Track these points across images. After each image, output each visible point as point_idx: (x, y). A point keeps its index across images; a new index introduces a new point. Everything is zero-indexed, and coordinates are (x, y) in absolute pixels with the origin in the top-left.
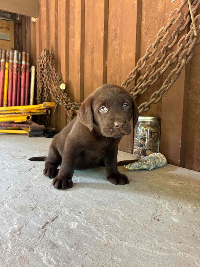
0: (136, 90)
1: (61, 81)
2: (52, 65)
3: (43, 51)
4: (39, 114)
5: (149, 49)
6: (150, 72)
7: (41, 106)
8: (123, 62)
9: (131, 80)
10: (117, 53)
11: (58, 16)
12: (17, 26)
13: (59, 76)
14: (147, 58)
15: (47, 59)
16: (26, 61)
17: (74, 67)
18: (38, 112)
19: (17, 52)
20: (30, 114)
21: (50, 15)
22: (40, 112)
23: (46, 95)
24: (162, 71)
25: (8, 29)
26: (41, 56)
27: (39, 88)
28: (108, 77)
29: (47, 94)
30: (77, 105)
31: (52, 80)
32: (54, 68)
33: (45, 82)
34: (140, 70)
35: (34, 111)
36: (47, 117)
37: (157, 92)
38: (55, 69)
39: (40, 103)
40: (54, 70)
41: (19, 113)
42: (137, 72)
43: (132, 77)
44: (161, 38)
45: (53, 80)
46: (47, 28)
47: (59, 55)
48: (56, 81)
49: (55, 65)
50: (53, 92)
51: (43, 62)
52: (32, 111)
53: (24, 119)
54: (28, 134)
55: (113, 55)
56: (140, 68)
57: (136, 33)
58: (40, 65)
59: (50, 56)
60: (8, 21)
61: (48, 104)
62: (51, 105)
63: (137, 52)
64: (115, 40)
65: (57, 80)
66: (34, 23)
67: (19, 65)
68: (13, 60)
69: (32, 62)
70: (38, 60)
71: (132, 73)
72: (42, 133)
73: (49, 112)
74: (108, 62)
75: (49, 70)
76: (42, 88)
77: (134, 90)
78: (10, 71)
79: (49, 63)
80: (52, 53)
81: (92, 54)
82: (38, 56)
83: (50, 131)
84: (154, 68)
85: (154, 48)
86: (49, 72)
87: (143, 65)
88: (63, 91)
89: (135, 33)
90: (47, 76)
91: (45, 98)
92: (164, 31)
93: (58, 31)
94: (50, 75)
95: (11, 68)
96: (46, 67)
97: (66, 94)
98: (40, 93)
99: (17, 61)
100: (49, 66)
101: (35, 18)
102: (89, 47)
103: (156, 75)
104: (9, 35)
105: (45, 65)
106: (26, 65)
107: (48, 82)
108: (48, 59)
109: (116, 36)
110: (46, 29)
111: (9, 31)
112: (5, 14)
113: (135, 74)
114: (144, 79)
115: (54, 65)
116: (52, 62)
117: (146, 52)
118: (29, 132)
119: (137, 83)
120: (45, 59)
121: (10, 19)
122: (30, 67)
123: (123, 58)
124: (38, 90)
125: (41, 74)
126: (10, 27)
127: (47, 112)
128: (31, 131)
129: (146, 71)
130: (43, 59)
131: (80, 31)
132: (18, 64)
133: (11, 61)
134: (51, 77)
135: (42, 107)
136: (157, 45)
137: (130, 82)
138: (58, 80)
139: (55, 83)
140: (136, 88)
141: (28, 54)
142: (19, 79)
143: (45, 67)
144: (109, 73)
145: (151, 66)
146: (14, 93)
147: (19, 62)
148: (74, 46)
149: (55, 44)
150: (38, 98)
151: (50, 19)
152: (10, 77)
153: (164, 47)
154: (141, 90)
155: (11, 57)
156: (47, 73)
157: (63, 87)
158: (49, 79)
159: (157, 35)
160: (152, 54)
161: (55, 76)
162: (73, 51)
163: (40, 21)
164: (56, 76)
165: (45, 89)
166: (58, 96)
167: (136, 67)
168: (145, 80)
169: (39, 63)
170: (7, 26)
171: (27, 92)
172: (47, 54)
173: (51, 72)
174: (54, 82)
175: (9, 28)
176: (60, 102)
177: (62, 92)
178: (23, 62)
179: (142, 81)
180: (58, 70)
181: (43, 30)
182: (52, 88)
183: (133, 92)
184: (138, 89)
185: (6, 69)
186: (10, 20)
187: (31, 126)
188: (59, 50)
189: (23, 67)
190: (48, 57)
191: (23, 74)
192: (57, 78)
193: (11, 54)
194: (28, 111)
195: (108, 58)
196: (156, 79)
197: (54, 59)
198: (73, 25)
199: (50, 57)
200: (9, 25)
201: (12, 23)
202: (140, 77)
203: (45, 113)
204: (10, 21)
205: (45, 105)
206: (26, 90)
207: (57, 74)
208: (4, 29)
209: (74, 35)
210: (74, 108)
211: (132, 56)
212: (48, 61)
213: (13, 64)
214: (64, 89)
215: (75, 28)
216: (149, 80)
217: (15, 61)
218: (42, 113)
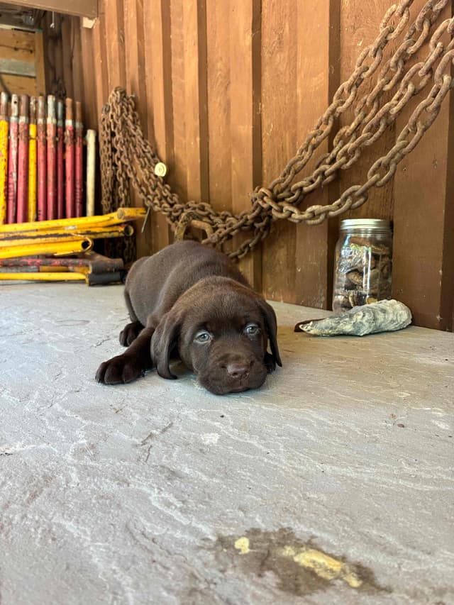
0: (333, 160)
1: (155, 157)
2: (134, 123)
3: (113, 92)
4: (108, 236)
5: (362, 60)
6: (365, 116)
7: (112, 218)
8: (300, 100)
9: (319, 137)
10: (285, 80)
11: (144, 10)
12: (50, 44)
13: (152, 148)
14: (358, 82)
15: (122, 109)
16: (74, 119)
17: (184, 125)
18: (106, 232)
19: (54, 99)
20: (88, 236)
21: (126, 9)
22: (110, 232)
23: (123, 192)
24: (395, 110)
25: (31, 52)
26: (107, 106)
27: (106, 178)
28: (263, 139)
29: (126, 191)
30: (194, 209)
31: (135, 156)
32: (139, 130)
33: (119, 164)
34: (341, 113)
35: (97, 230)
36: (127, 242)
37: (383, 159)
38: (142, 131)
39: (110, 212)
40: (139, 134)
41: (65, 235)
42: (334, 118)
43: (322, 132)
44: (391, 31)
45: (139, 157)
46: (119, 40)
47: (149, 101)
48: (146, 159)
49: (141, 123)
50: (140, 183)
51: (114, 117)
52: (93, 230)
53: (77, 247)
54: (87, 280)
55: (275, 87)
56: (341, 107)
57: (330, 28)
58: (106, 126)
59: (128, 104)
60: (30, 34)
61: (129, 212)
62: (135, 215)
63: (333, 72)
64: (278, 52)
65: (147, 157)
66: (90, 31)
67: (59, 130)
68: (45, 117)
69: (87, 121)
70: (101, 115)
71: (323, 120)
72: (117, 276)
73: (132, 231)
74: (263, 106)
75: (127, 134)
76: (112, 178)
77: (328, 161)
78: (41, 144)
79: (126, 119)
80: (134, 96)
81: (227, 88)
82: (100, 106)
84: (375, 105)
85: (375, 56)
86: (127, 141)
87: (348, 101)
88: (162, 180)
89: (328, 29)
90: (124, 149)
91: (120, 201)
92: (396, 14)
93: (146, 43)
94: (131, 145)
95: (41, 136)
96: (122, 128)
97: (167, 186)
98: (108, 190)
99: (54, 121)
100: (127, 125)
101: (91, 19)
102: (219, 73)
103: (380, 121)
104: (32, 64)
105: (119, 123)
106: (74, 129)
107: (127, 163)
108: (125, 110)
109: (280, 43)
110: (117, 43)
111: (33, 54)
112: (23, 18)
113: (330, 122)
114: (352, 134)
115: (139, 123)
116: (134, 116)
117: (356, 67)
118: (89, 277)
119: (334, 143)
120: (118, 110)
121: (33, 27)
122: (84, 134)
123: (299, 91)
124: (104, 184)
125: (110, 146)
126: (34, 46)
127: (127, 230)
128: (93, 272)
129: (356, 115)
130: (114, 110)
131: (196, 38)
132: (56, 127)
133: (40, 121)
134: (133, 151)
135: (116, 221)
136: (382, 48)
137: (319, 143)
138: (149, 155)
139: (143, 163)
140: (331, 156)
141: (78, 103)
142: (60, 162)
143: (118, 129)
144: (267, 131)
145: (368, 100)
146: (51, 194)
147: (60, 123)
148: (182, 76)
149: (140, 75)
150: (104, 202)
151: (125, 19)
152: (41, 157)
153: (399, 53)
154: (343, 159)
155: (40, 111)
156: (123, 142)
157: (160, 170)
158: (128, 155)
159: (382, 25)
160: (369, 71)
161: (141, 147)
162: (182, 87)
163: (102, 26)
164: (143, 148)
165: (121, 180)
166: (151, 192)
167: (333, 105)
168: (354, 137)
169: (105, 121)
170: (28, 45)
171: (80, 189)
172: (122, 99)
173: (133, 138)
174: (140, 161)
175: (31, 48)
176: (156, 204)
177: (159, 183)
178: (69, 123)
179: (345, 140)
180: (148, 133)
181: (110, 45)
182: (135, 175)
183: (327, 167)
184: (337, 157)
185: (31, 139)
186: (34, 30)
187: (93, 262)
188: (148, 88)
189: (68, 133)
190: (123, 105)
191: (69, 148)
192: (146, 150)
193: (41, 104)
194: (84, 231)
195: (263, 94)
196: (380, 130)
197: (137, 109)
198: (180, 26)
199: (130, 106)
200: (33, 42)
201: (38, 36)
202: (342, 131)
203: (122, 235)
204: (34, 32)
205: (123, 214)
206: (78, 186)
207: (145, 142)
208: (20, 51)
209: (182, 49)
210: (189, 215)
211: (321, 83)
212: (123, 115)
213: (45, 126)
214: (164, 175)
215: (184, 32)
216: (364, 135)
217: (51, 120)
218: (116, 234)
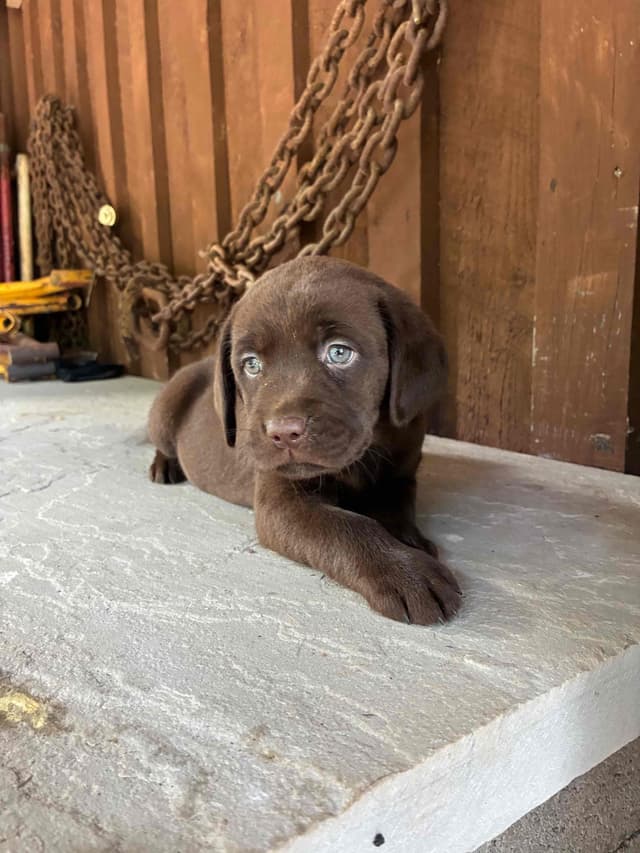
1: (101, 198)
2: (70, 147)
3: (42, 102)
4: (43, 309)
6: (330, 149)
7: (45, 285)
8: (264, 124)
9: (276, 177)
13: (96, 184)
14: (314, 105)
15: (53, 126)
18: (39, 305)
20: (12, 311)
22: (46, 305)
24: (355, 144)
28: (231, 176)
30: (146, 272)
31: (73, 196)
32: (78, 158)
33: (56, 206)
35: (26, 302)
36: (74, 319)
38: (83, 159)
40: (78, 164)
44: (343, 36)
45: (78, 197)
47: (94, 115)
48: (87, 200)
49: (82, 147)
50: (79, 236)
51: (43, 137)
52: (20, 302)
54: (6, 375)
59: (63, 119)
61: (67, 276)
62: (77, 280)
65: (89, 197)
70: (31, 134)
72: (51, 367)
73: (79, 303)
74: (228, 129)
75: (60, 163)
76: (49, 227)
77: (291, 208)
79: (60, 140)
80: (73, 107)
83: (82, 363)
86: (62, 172)
87: (305, 129)
88: (109, 231)
90: (56, 185)
94: (66, 179)
96: (54, 153)
97: (116, 239)
98: (45, 242)
100: (61, 149)
102: (175, 79)
105: (50, 147)
108: (58, 128)
115: (78, 147)
116: (71, 136)
118: (9, 369)
120: (48, 130)
124: (39, 235)
125: (43, 179)
127: (71, 302)
128: (15, 362)
130: (43, 128)
131: (143, 29)
134: (70, 188)
135: (51, 289)
137: (277, 185)
138: (92, 194)
139: (84, 206)
143: (49, 155)
144: (235, 164)
148: (131, 81)
149: (79, 77)
150: (41, 261)
153: (357, 68)
154: (305, 207)
156: (54, 174)
157: (107, 216)
158: (62, 193)
159: (331, 27)
161: (80, 181)
164: (84, 183)
165: (60, 230)
166: (93, 247)
169: (36, 143)
172: (53, 112)
173: (69, 169)
174: (79, 202)
176: (98, 265)
177: (104, 236)
180: (91, 162)
182: (73, 224)
187: (14, 348)
188: (92, 96)
190: (56, 120)
192: (88, 187)
194: (7, 303)
195: (228, 112)
197: (76, 129)
198: (126, 9)
199: (65, 122)
203: (64, 308)
207: (87, 176)
210: (138, 281)
212: (56, 136)
214: (112, 223)
216: (324, 175)
218: (55, 308)
